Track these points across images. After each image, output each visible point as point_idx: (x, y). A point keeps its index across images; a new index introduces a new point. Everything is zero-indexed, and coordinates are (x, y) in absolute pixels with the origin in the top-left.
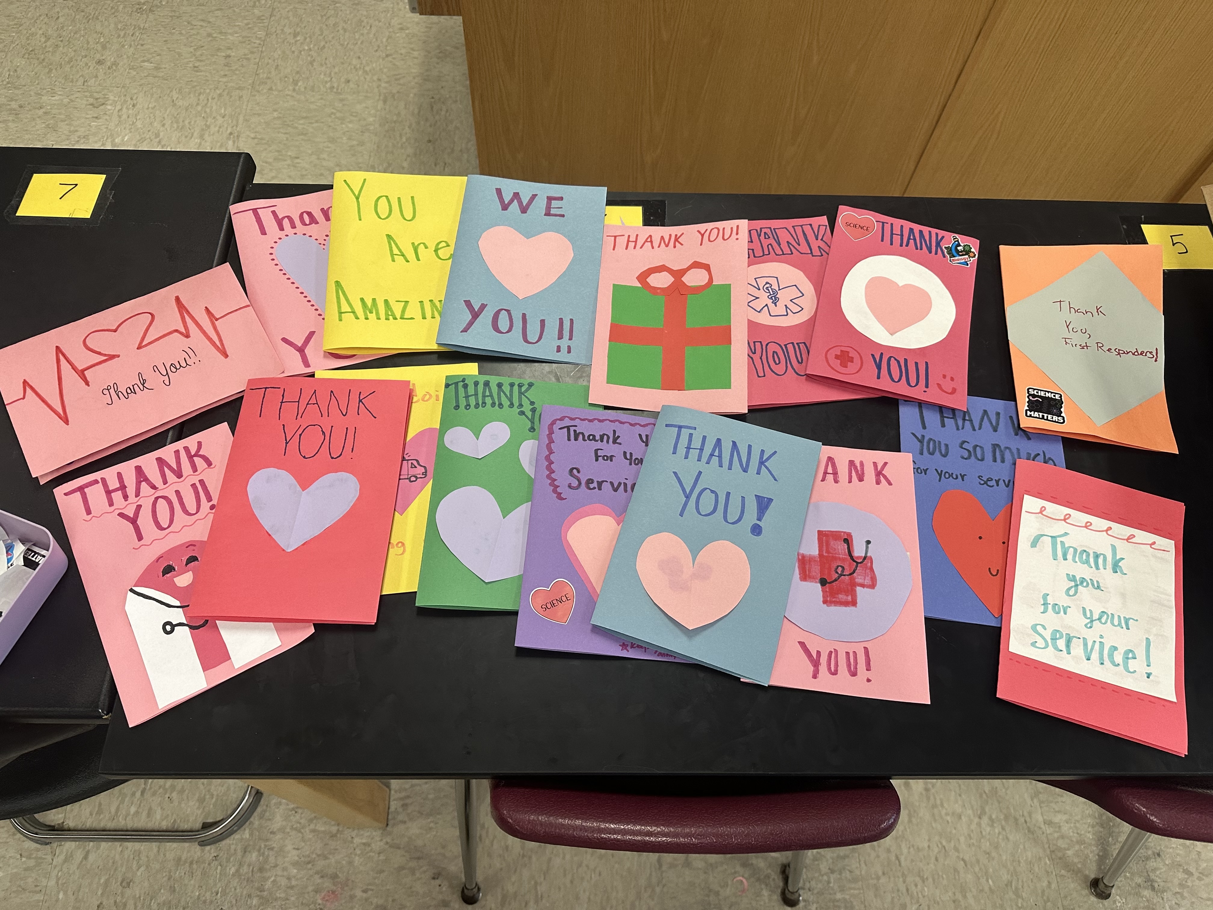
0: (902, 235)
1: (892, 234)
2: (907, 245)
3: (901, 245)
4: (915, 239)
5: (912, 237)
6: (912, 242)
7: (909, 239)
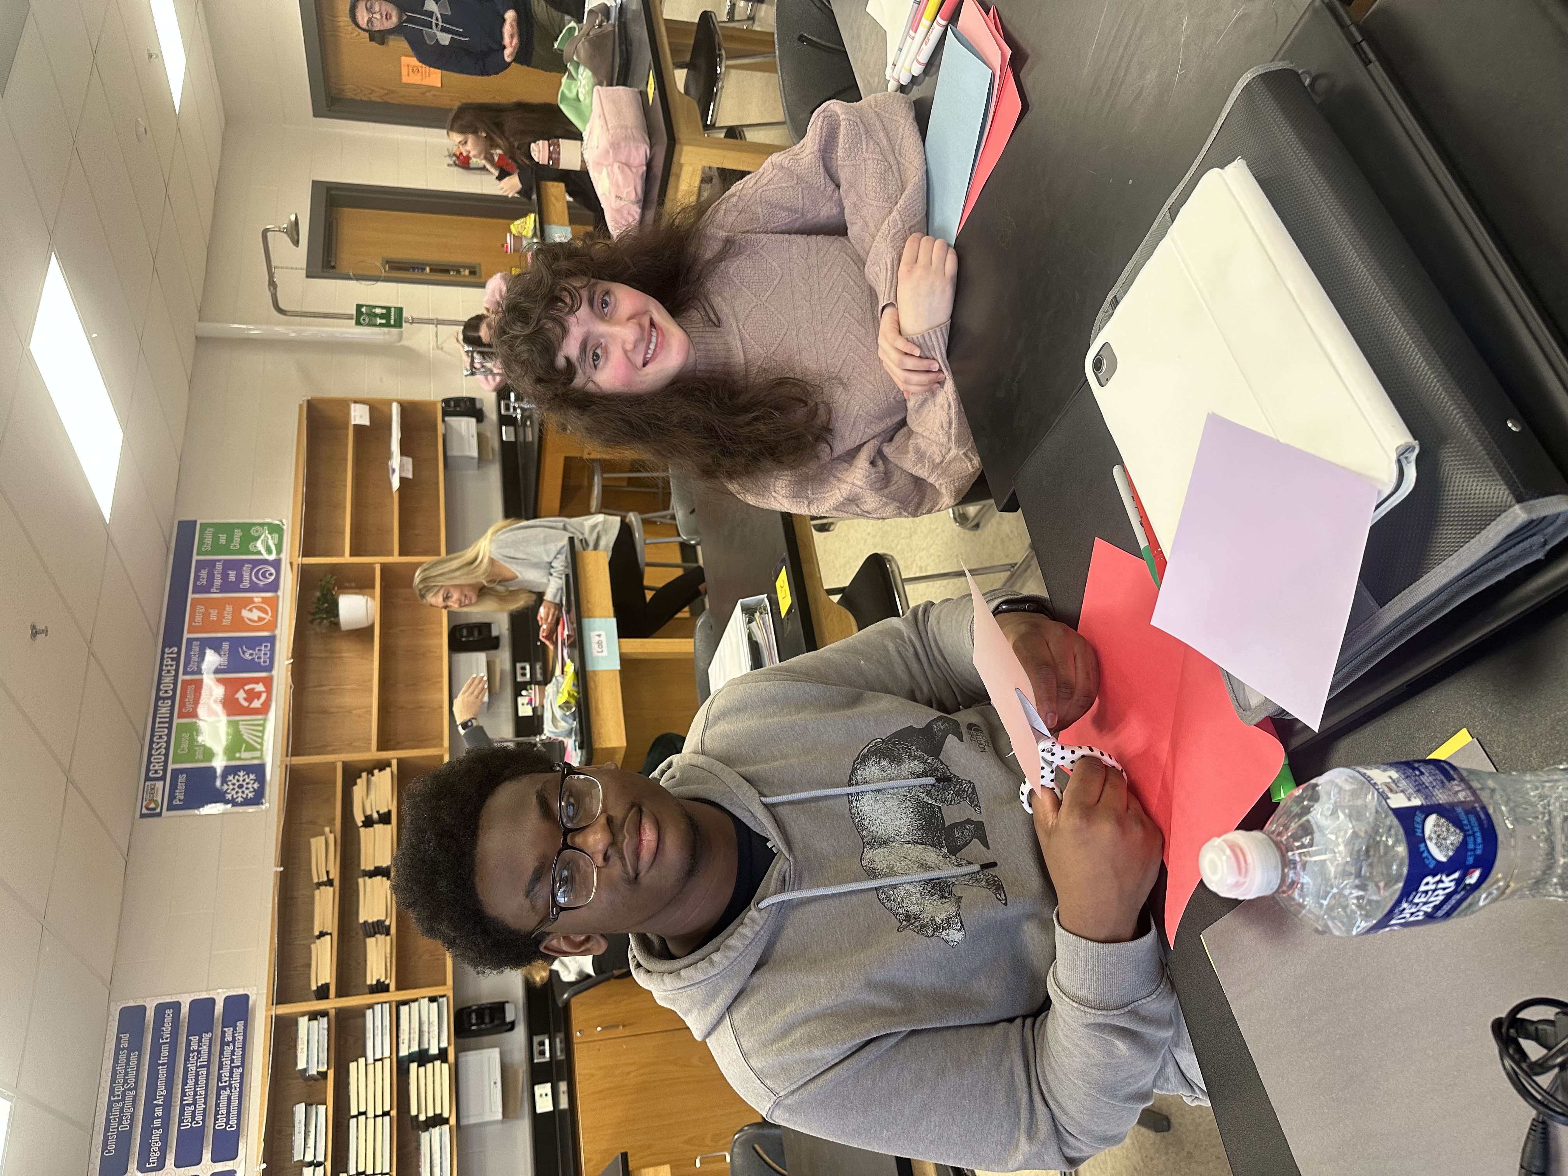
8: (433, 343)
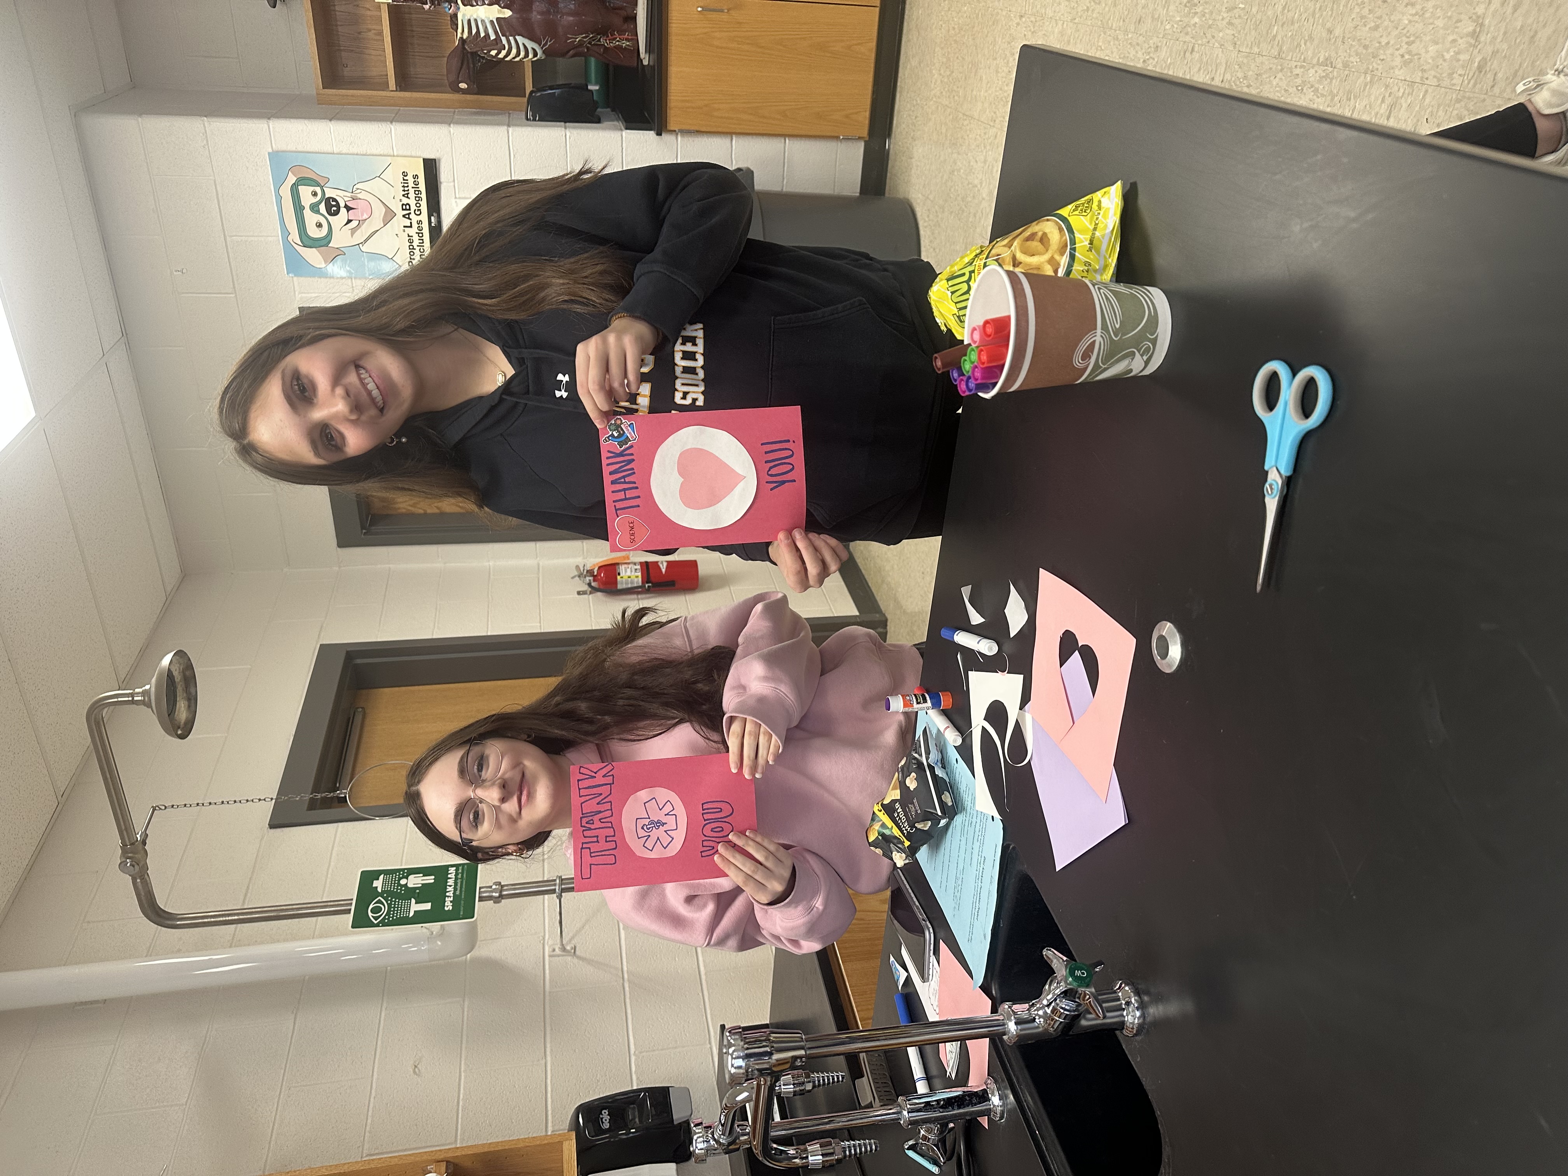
0: (624, 490)
1: (626, 499)
2: (635, 483)
3: (637, 488)
4: (624, 477)
5: (623, 480)
6: (627, 479)
7: (625, 482)
8: (552, 941)
